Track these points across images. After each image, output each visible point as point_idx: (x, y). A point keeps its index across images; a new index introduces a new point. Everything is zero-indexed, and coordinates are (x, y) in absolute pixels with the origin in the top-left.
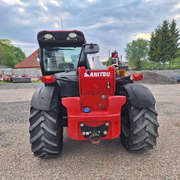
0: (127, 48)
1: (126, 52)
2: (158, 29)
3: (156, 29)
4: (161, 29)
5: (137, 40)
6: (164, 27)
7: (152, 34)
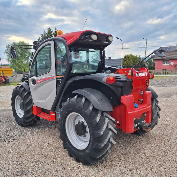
0: (8, 50)
1: (7, 54)
2: (44, 35)
3: (42, 35)
4: (46, 35)
5: (18, 42)
6: (49, 34)
7: (39, 39)
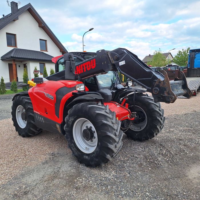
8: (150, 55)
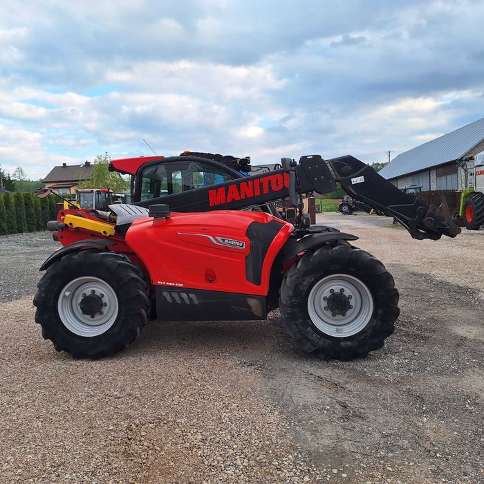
8: (65, 165)
